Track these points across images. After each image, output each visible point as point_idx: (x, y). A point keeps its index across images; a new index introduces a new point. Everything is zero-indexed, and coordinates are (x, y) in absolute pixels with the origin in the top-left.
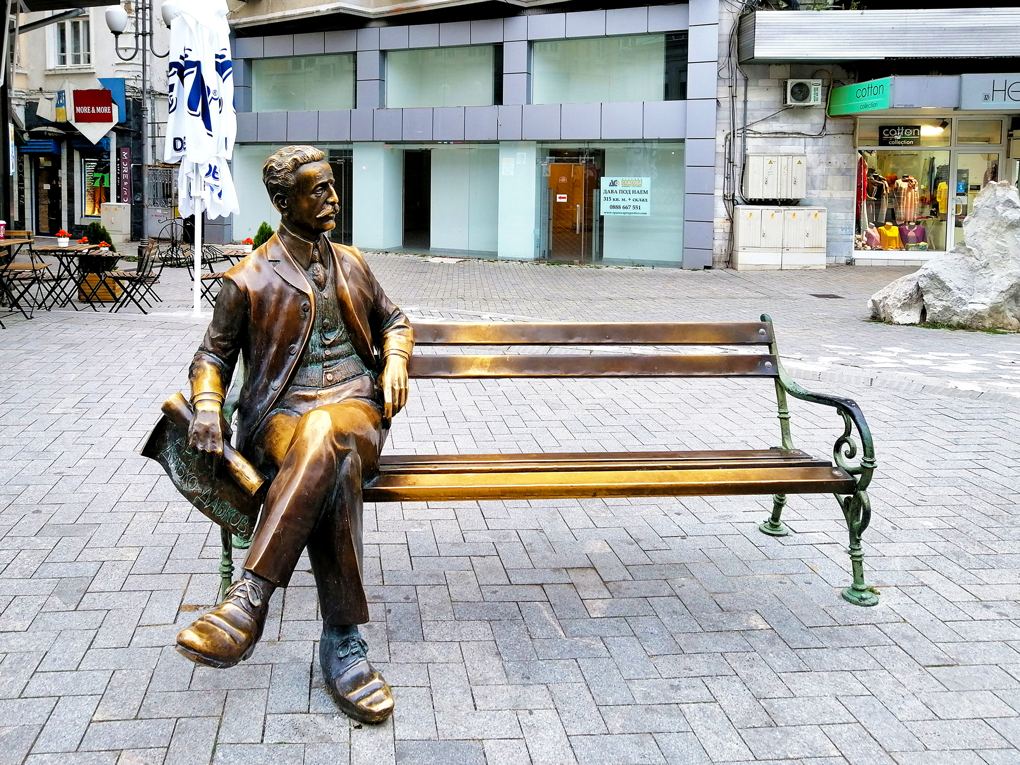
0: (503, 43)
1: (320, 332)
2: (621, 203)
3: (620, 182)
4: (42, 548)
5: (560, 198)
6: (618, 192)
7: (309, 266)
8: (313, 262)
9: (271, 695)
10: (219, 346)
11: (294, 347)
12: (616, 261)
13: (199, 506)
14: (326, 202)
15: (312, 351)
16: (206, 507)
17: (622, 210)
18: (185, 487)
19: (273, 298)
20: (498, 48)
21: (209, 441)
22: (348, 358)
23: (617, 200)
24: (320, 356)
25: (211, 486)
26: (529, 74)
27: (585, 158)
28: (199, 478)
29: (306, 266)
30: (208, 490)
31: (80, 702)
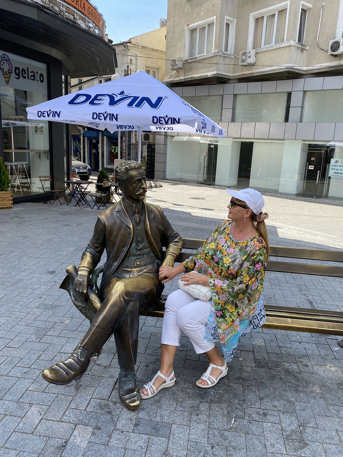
0: (291, 92)
1: (136, 243)
2: (339, 171)
3: (340, 161)
4: (37, 314)
5: (310, 167)
6: (339, 166)
7: (133, 215)
8: (135, 213)
9: (96, 390)
10: (94, 246)
11: (124, 249)
12: (334, 197)
13: (81, 311)
14: (140, 187)
15: (132, 251)
16: (83, 311)
17: (339, 175)
18: (76, 302)
19: (116, 228)
20: (289, 94)
21: (81, 288)
22: (148, 255)
23: (338, 170)
24: (135, 254)
25: (85, 304)
26: (302, 107)
27: (324, 149)
28: (81, 300)
29: (132, 215)
30: (84, 305)
31: (26, 381)
